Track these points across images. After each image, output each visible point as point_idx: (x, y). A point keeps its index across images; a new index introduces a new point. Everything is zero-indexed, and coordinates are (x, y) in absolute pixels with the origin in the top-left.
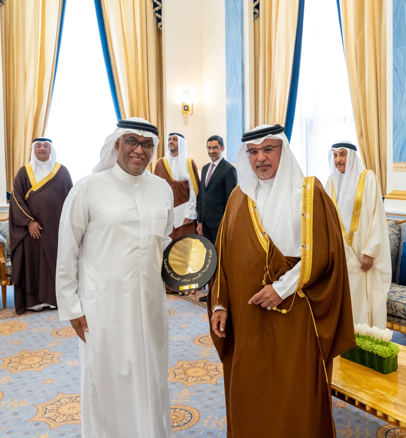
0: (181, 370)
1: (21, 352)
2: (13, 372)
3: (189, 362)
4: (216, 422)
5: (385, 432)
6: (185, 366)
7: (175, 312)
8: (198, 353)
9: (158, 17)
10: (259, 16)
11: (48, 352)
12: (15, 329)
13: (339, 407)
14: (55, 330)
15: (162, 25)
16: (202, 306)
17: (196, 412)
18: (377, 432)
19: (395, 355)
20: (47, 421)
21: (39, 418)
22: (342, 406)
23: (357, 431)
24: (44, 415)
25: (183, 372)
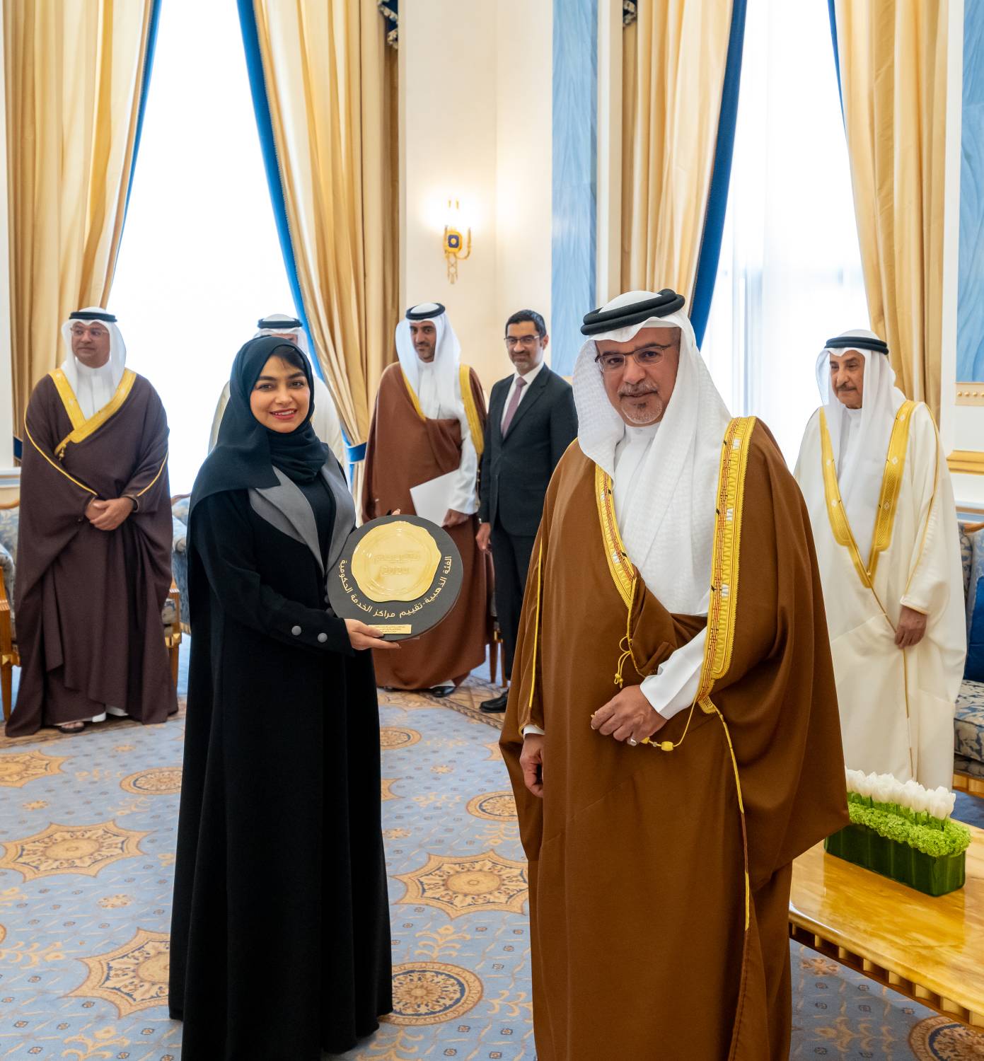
0: (437, 878)
1: (48, 828)
2: (30, 875)
3: (456, 857)
4: (520, 1005)
5: (930, 1034)
6: (446, 868)
7: (421, 736)
8: (477, 837)
9: (389, 16)
10: (635, 19)
11: (115, 830)
12: (34, 773)
13: (820, 972)
14: (132, 775)
15: (397, 36)
16: (488, 723)
17: (472, 981)
18: (910, 1035)
19: (959, 851)
20: (113, 997)
21: (93, 989)
22: (825, 969)
23: (863, 1030)
24: (104, 983)
25: (441, 883)
